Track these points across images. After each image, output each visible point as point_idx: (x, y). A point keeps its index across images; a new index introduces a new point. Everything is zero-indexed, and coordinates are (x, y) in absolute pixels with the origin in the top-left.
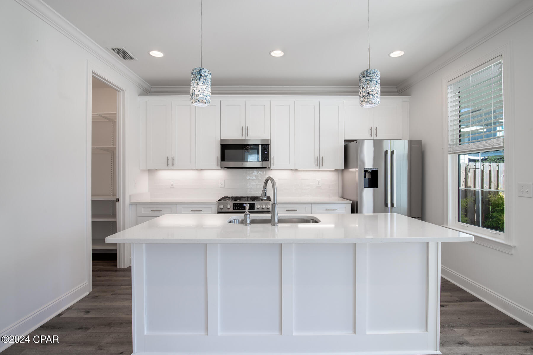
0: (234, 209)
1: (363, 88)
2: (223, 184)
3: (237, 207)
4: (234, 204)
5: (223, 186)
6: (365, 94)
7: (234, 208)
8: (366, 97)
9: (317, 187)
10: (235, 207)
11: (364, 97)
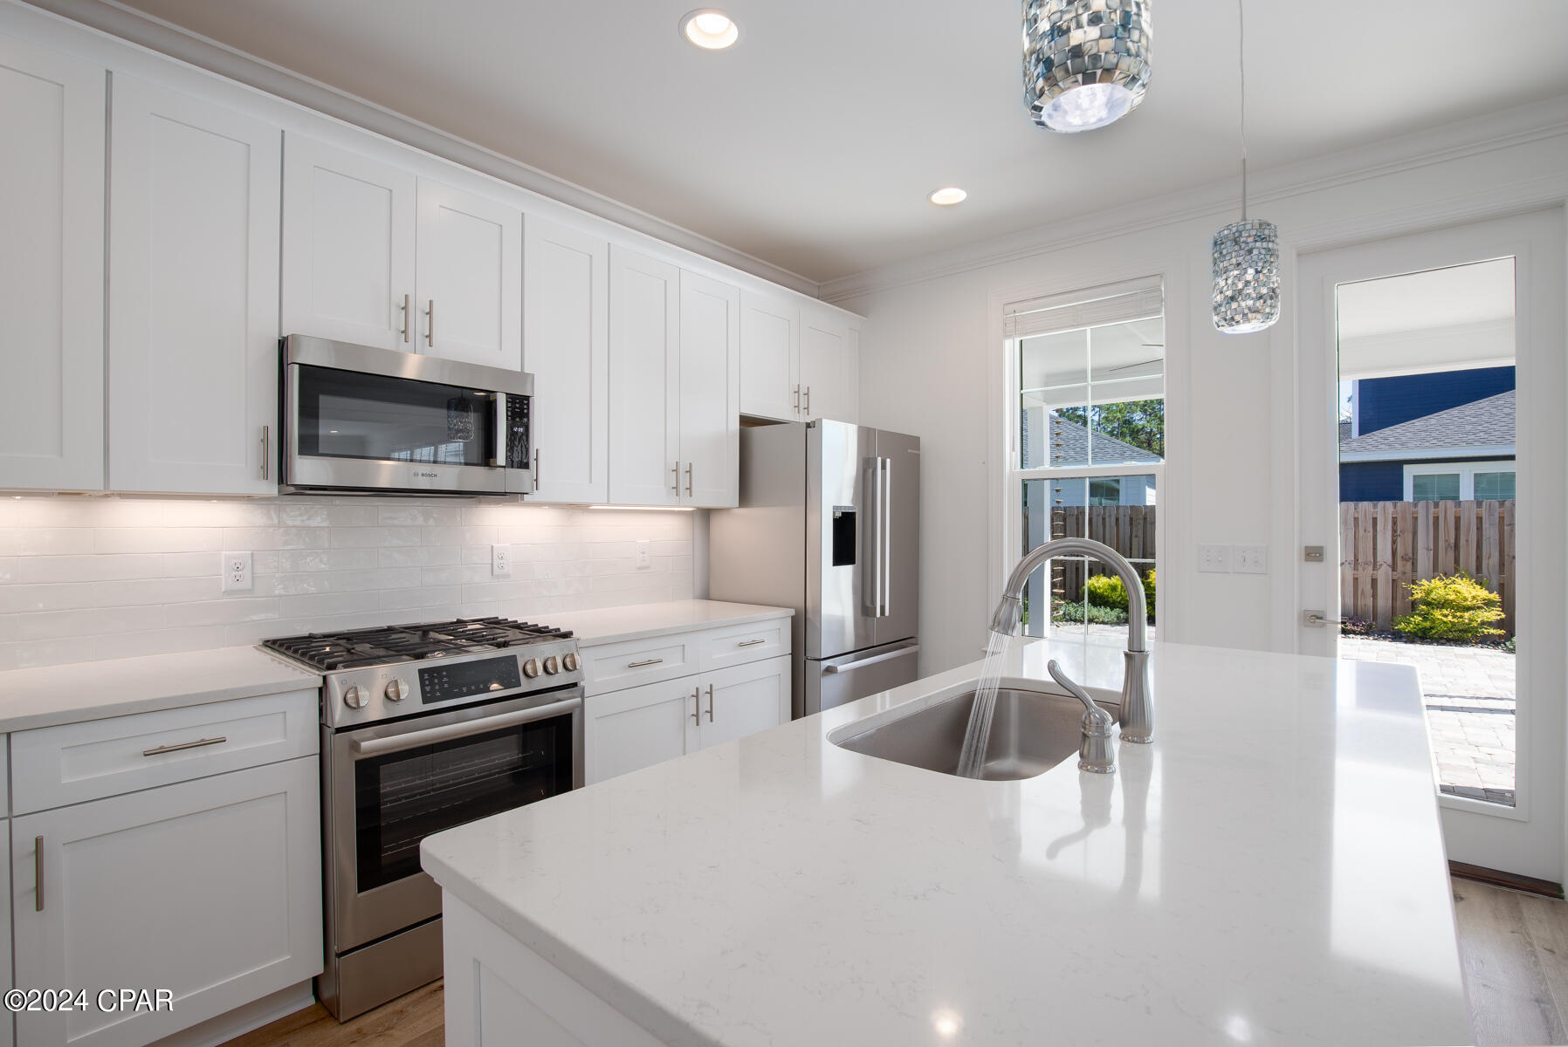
0: (425, 701)
1: (1257, 272)
2: (247, 572)
3: (441, 684)
4: (422, 672)
5: (246, 583)
6: (1264, 291)
7: (424, 692)
8: (1269, 302)
9: (639, 568)
10: (428, 689)
11: (1261, 298)
